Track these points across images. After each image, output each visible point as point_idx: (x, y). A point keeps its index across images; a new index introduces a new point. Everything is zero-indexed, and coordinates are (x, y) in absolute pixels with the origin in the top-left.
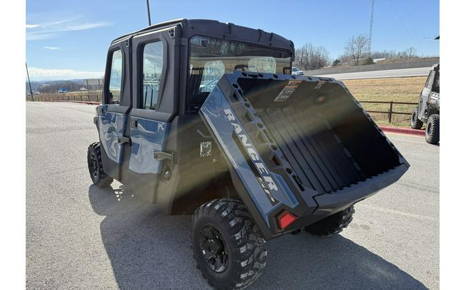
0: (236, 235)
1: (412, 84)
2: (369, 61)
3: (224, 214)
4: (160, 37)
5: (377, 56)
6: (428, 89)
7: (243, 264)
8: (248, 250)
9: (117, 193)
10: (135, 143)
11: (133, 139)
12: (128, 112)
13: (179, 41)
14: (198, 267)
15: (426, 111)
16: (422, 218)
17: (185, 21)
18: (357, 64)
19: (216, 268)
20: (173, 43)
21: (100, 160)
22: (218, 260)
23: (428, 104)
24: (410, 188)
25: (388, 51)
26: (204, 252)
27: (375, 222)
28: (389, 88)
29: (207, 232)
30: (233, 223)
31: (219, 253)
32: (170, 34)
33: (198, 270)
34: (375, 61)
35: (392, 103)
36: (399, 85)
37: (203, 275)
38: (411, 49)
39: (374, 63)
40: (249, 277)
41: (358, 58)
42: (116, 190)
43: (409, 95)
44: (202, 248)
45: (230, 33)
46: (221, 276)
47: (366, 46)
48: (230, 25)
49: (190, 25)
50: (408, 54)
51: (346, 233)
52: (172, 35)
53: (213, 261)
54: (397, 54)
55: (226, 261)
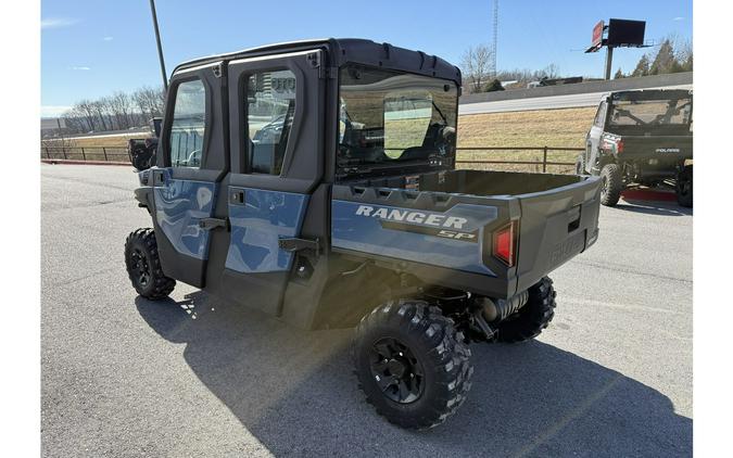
0: (438, 348)
1: (561, 120)
2: (496, 87)
3: (416, 320)
4: (290, 66)
5: (506, 77)
6: (598, 129)
7: (451, 386)
8: (455, 367)
9: (184, 307)
10: (236, 228)
11: (234, 222)
12: (220, 179)
13: (327, 72)
14: (369, 401)
15: (597, 160)
16: (629, 307)
17: (332, 42)
18: (477, 90)
19: (401, 398)
20: (315, 76)
21: (156, 256)
22: (402, 387)
23: (600, 149)
24: (601, 269)
25: (521, 70)
26: (377, 377)
27: (573, 317)
28: (530, 126)
29: (383, 349)
30: (430, 332)
31: (406, 375)
32: (311, 61)
33: (370, 405)
34: (504, 84)
35: (545, 149)
36: (544, 121)
37: (377, 411)
38: (552, 66)
39: (503, 89)
40: (456, 404)
41: (479, 80)
42: (183, 303)
43: (560, 135)
44: (373, 372)
45: (388, 57)
46: (411, 408)
47: (490, 62)
48: (386, 46)
49: (341, 49)
50: (549, 75)
51: (544, 337)
52: (315, 63)
53: (395, 388)
54: (533, 74)
55: (418, 386)
